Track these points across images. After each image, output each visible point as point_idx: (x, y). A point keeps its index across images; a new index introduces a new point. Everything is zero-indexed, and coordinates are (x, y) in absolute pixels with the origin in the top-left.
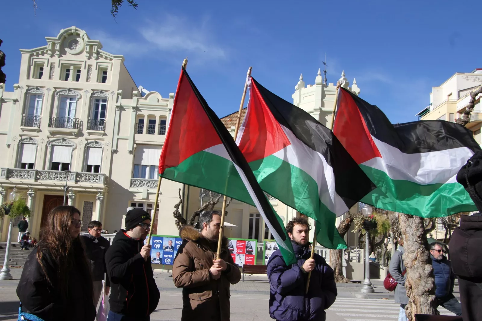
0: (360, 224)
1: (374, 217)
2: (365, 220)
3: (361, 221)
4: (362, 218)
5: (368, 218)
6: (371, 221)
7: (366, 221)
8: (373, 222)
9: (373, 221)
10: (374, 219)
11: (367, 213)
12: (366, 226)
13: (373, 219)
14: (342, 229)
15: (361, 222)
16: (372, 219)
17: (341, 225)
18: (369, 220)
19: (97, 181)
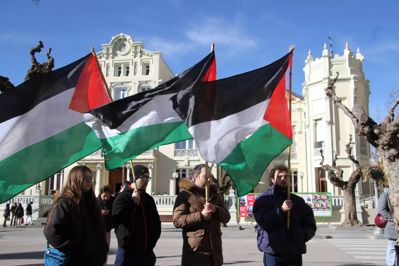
0: (368, 174)
1: (380, 167)
2: (372, 170)
3: (369, 171)
4: (369, 169)
5: (375, 168)
6: (378, 171)
7: (374, 171)
8: (380, 172)
9: (380, 170)
10: (381, 169)
11: (373, 164)
12: (374, 175)
13: (379, 169)
14: (353, 180)
15: (368, 172)
16: (378, 169)
17: (353, 176)
18: (376, 170)
19: (148, 153)
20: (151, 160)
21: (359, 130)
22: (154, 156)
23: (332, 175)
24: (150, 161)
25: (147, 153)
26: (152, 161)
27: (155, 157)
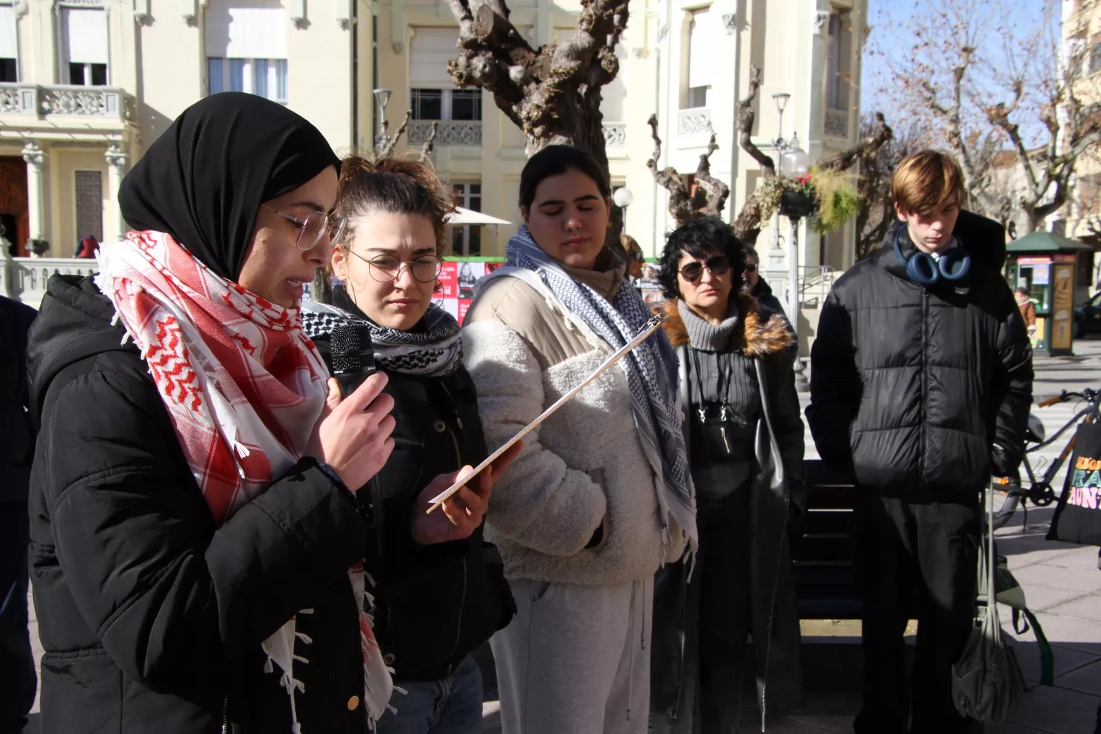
0: (772, 203)
1: (812, 181)
2: (787, 189)
3: (775, 192)
4: (776, 186)
5: (797, 183)
6: (801, 192)
7: (790, 194)
8: (808, 196)
9: (809, 191)
10: (811, 187)
11: (793, 170)
12: (790, 207)
13: (807, 186)
14: (749, 219)
15: (772, 198)
16: (804, 187)
17: (748, 206)
18: (797, 191)
19: (101, 109)
20: (114, 132)
21: (456, 65)
22: (124, 117)
23: (682, 204)
24: (111, 137)
25: (97, 108)
26: (118, 138)
27: (127, 123)
